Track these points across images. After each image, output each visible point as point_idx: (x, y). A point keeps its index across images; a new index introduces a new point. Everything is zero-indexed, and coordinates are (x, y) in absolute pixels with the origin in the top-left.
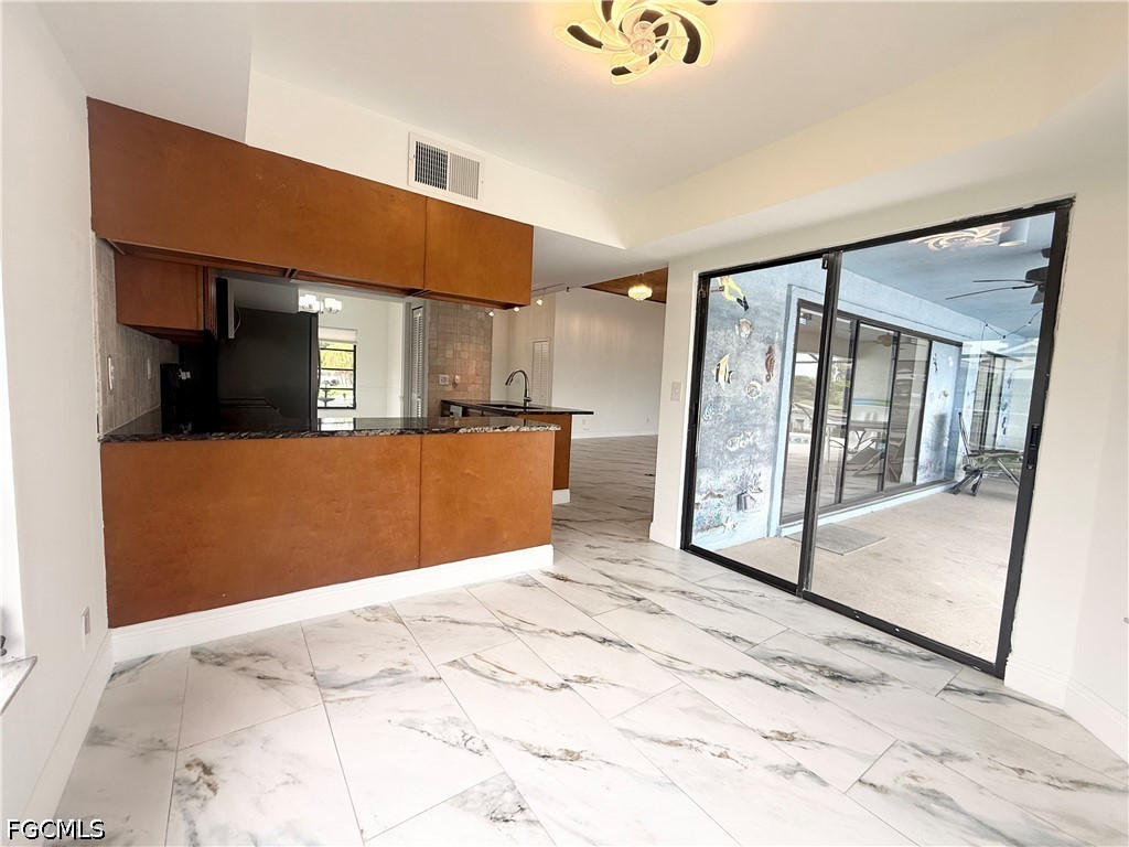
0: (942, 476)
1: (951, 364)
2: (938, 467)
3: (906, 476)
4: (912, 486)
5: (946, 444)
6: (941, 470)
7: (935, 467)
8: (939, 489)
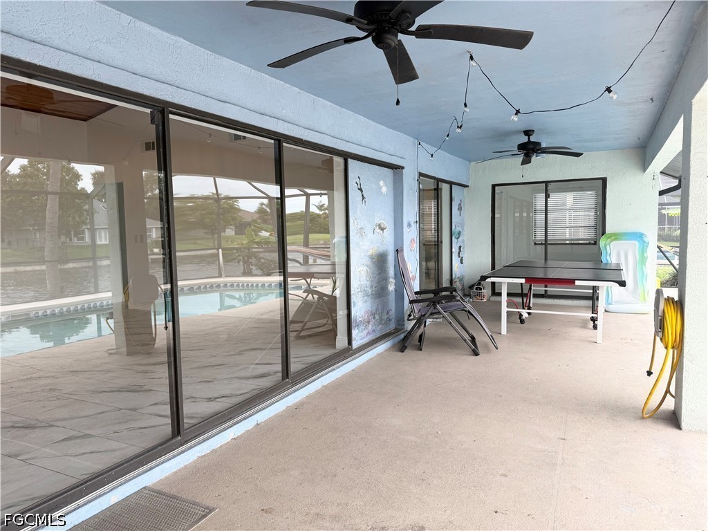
0: (392, 326)
1: (384, 189)
2: (385, 317)
3: (341, 341)
4: (348, 352)
5: (391, 288)
6: (390, 320)
7: (381, 319)
8: (382, 348)
